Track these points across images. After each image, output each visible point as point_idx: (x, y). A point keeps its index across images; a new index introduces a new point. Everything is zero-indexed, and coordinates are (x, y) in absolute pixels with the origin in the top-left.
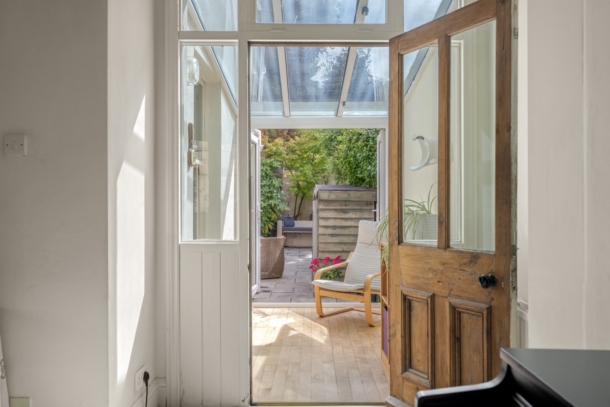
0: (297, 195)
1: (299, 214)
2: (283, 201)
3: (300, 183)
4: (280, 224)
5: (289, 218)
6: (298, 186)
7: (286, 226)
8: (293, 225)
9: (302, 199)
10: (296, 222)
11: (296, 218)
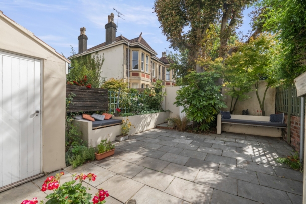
0: (233, 98)
1: (234, 110)
2: (221, 100)
3: (235, 89)
4: (220, 117)
5: (227, 113)
6: (234, 90)
7: (224, 118)
8: (230, 117)
9: (237, 100)
10: (231, 115)
11: (231, 113)
